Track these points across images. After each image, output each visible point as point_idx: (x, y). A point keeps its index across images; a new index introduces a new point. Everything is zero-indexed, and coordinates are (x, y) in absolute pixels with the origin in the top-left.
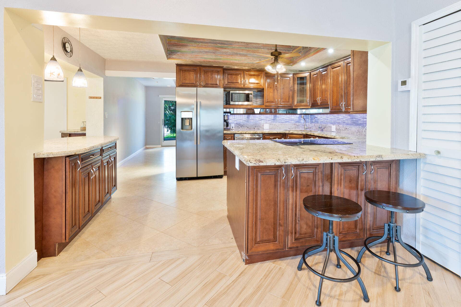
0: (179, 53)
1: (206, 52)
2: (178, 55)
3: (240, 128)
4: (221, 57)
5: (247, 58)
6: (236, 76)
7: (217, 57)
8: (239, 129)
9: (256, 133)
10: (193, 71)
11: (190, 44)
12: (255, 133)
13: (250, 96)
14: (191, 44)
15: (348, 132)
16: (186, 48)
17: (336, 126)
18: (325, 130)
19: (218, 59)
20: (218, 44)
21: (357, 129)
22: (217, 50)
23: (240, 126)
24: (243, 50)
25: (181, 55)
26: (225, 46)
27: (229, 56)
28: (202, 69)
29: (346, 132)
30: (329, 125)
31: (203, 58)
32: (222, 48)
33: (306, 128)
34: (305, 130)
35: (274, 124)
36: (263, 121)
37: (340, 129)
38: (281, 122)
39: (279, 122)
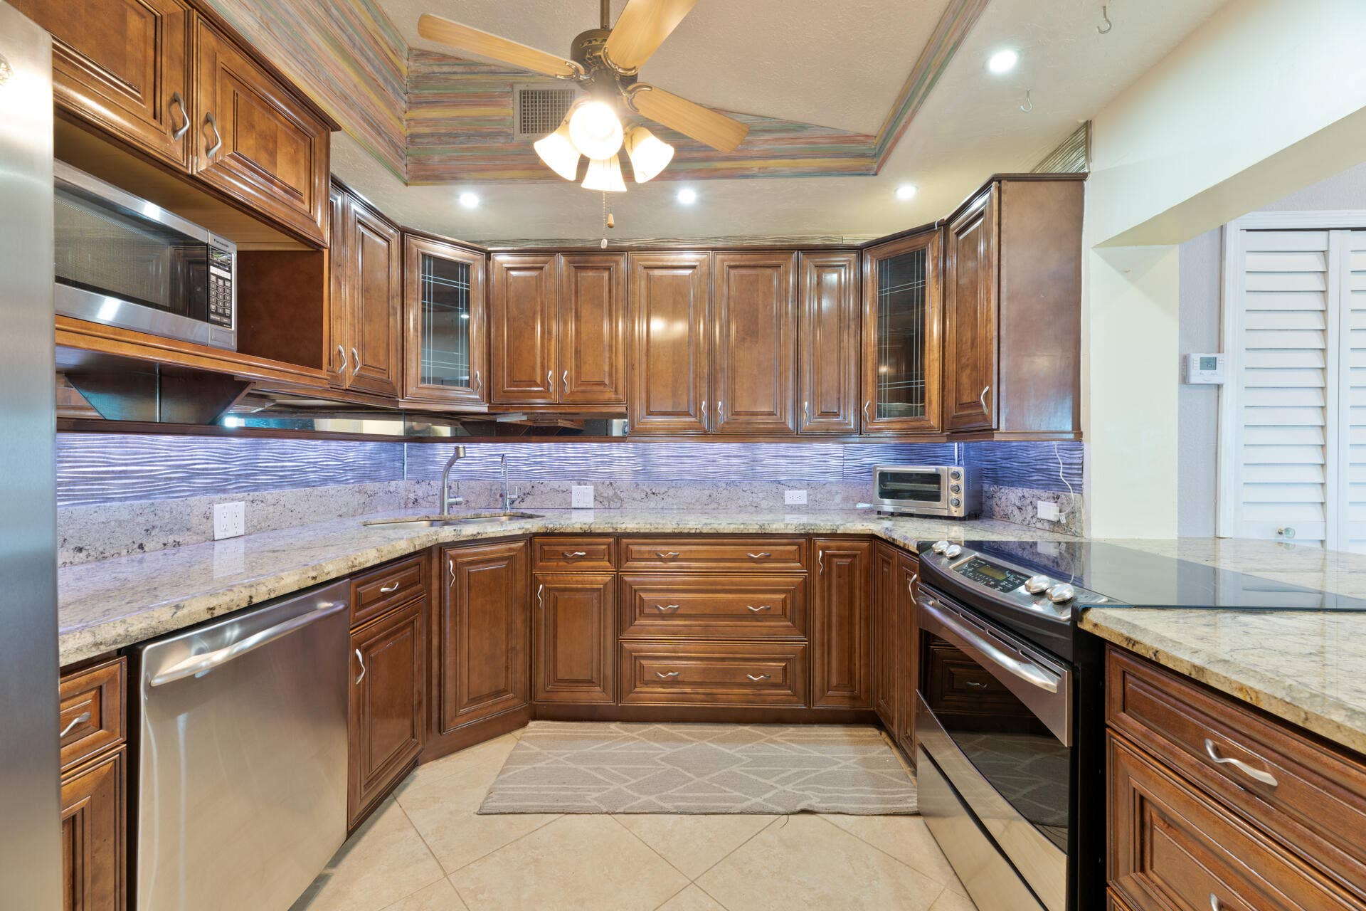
9: (319, 581)
12: (312, 583)
15: (662, 504)
17: (594, 485)
21: (707, 492)
29: (652, 505)
30: (554, 484)
33: (451, 505)
34: (446, 513)
35: (271, 495)
36: (199, 482)
37: (622, 495)
38: (307, 484)
39: (295, 484)
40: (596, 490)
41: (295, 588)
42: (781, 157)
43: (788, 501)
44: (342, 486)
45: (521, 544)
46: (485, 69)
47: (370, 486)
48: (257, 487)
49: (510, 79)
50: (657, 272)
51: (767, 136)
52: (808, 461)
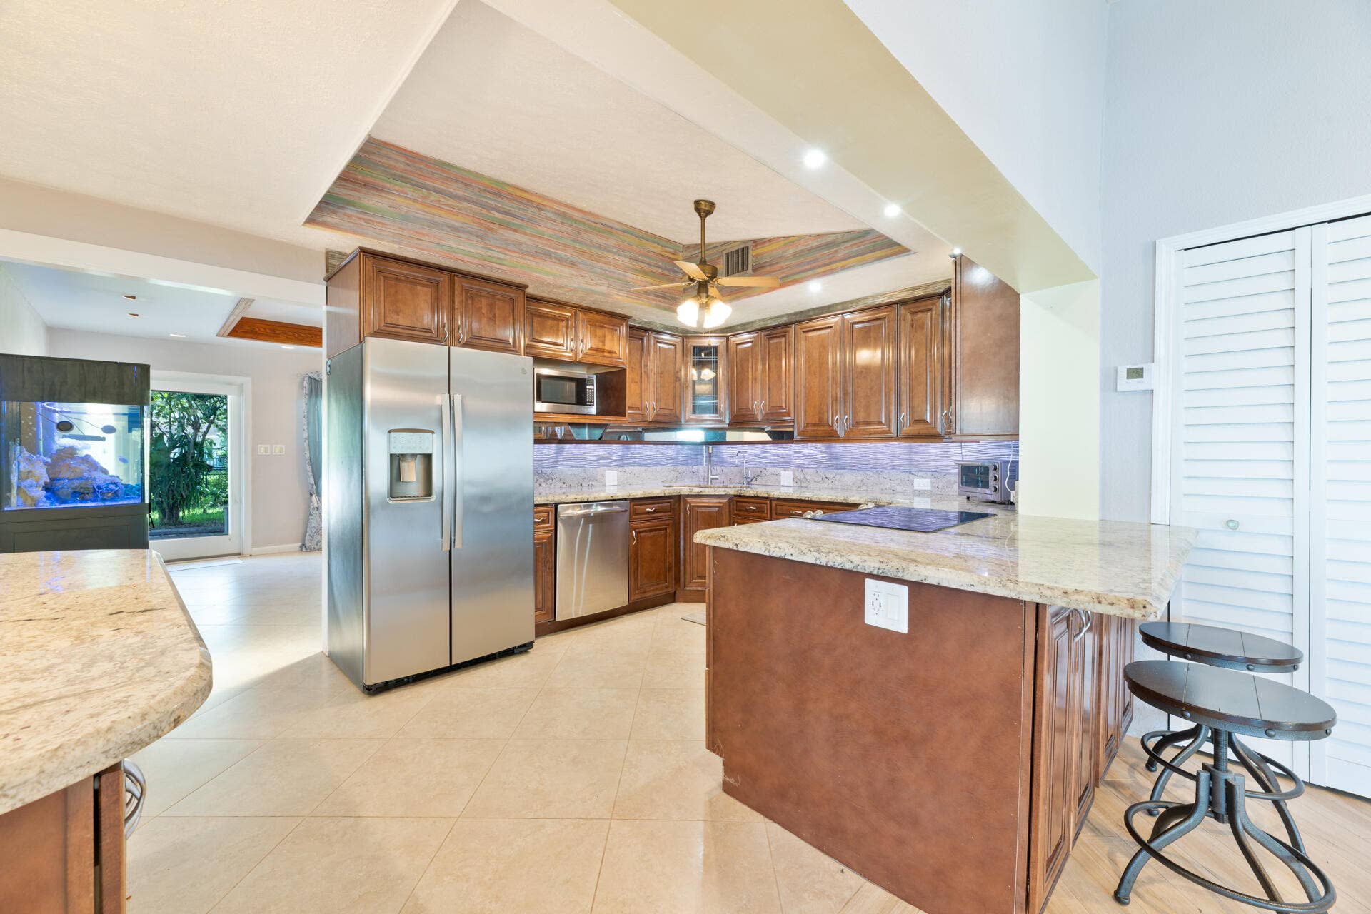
0: (351, 211)
1: (455, 229)
2: (349, 216)
3: (543, 485)
4: (502, 256)
5: (578, 274)
6: (556, 322)
7: (489, 253)
8: (541, 488)
9: (614, 498)
10: (427, 286)
11: (397, 188)
13: (588, 387)
14: (401, 189)
15: (832, 485)
16: (379, 199)
17: (794, 471)
18: (757, 482)
19: (494, 260)
20: (492, 212)
22: (490, 229)
23: (542, 480)
24: (565, 245)
25: (360, 218)
26: (517, 221)
27: (527, 257)
28: (457, 281)
29: (826, 486)
30: (772, 470)
31: (444, 247)
32: (505, 226)
33: (712, 479)
34: (710, 483)
35: (629, 469)
36: (601, 462)
37: (809, 478)
38: (646, 465)
39: (640, 465)
40: (794, 474)
41: (604, 499)
42: (854, 257)
43: (916, 487)
44: (665, 467)
45: (725, 501)
46: (712, 246)
47: (680, 468)
48: (623, 465)
49: (720, 249)
50: (811, 334)
51: (847, 245)
52: (933, 457)
